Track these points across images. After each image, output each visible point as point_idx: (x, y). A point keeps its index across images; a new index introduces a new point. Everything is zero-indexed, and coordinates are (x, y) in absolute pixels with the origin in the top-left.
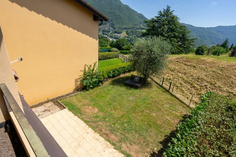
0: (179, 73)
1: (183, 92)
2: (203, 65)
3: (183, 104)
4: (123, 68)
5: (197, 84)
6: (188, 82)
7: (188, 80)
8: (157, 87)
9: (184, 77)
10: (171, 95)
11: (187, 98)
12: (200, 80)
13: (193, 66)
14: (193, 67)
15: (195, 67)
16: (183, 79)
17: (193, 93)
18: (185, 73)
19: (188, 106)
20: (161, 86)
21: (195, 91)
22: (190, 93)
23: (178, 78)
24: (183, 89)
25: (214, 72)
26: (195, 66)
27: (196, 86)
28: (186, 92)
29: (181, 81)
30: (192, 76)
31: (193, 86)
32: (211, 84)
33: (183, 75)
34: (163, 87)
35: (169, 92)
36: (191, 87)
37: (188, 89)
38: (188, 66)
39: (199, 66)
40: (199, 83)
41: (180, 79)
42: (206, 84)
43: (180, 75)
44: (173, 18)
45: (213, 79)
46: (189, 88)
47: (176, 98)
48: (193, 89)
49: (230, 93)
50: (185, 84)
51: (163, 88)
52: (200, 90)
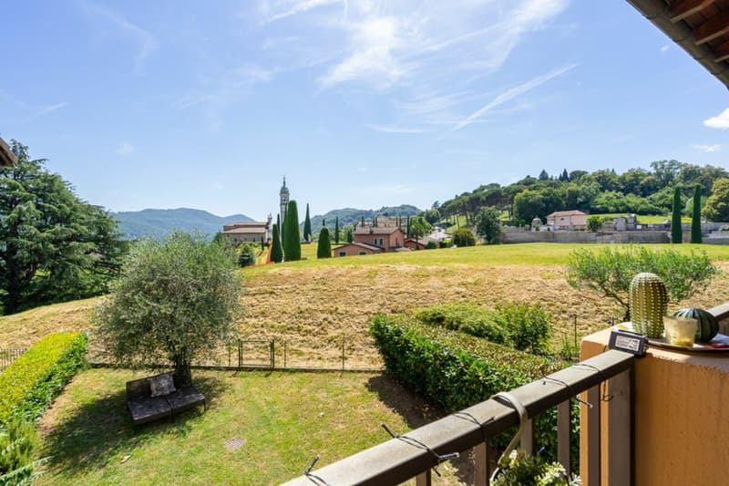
0: (247, 320)
1: (301, 354)
2: (284, 284)
3: (330, 374)
4: (49, 379)
5: (309, 324)
6: (288, 329)
7: (282, 324)
8: (234, 376)
9: (269, 321)
10: (287, 373)
11: (320, 359)
12: (307, 315)
13: (266, 293)
14: (267, 295)
15: (272, 293)
16: (272, 327)
17: (318, 344)
18: (263, 313)
19: (343, 371)
20: (239, 369)
21: (316, 338)
22: (314, 348)
23: (254, 330)
24: (291, 347)
25: (316, 290)
26: (270, 290)
27: (309, 328)
28: (303, 350)
29: (272, 334)
30: (284, 313)
31: (306, 331)
32: (331, 313)
33: (262, 319)
34: (246, 368)
35: (278, 370)
36: (304, 335)
37: (302, 341)
38: (254, 295)
39: (279, 287)
40: (310, 321)
41: (265, 330)
42: (325, 316)
43: (254, 321)
44: (51, 180)
45: (325, 302)
46: (302, 338)
47: (305, 371)
48: (310, 337)
49: (366, 314)
50: (288, 336)
51: (251, 370)
52: (322, 332)
